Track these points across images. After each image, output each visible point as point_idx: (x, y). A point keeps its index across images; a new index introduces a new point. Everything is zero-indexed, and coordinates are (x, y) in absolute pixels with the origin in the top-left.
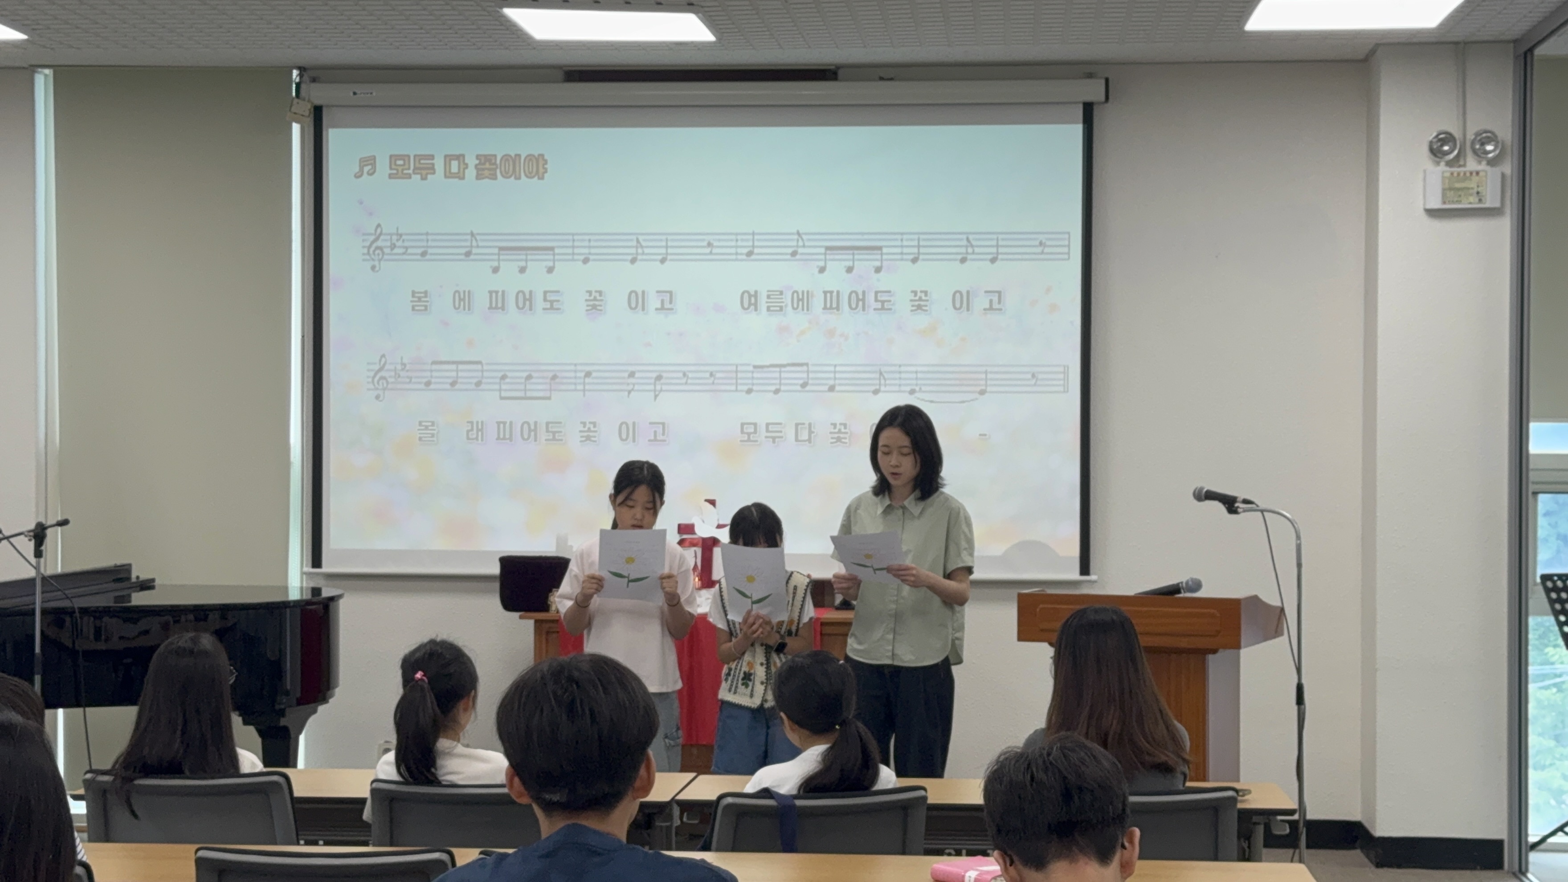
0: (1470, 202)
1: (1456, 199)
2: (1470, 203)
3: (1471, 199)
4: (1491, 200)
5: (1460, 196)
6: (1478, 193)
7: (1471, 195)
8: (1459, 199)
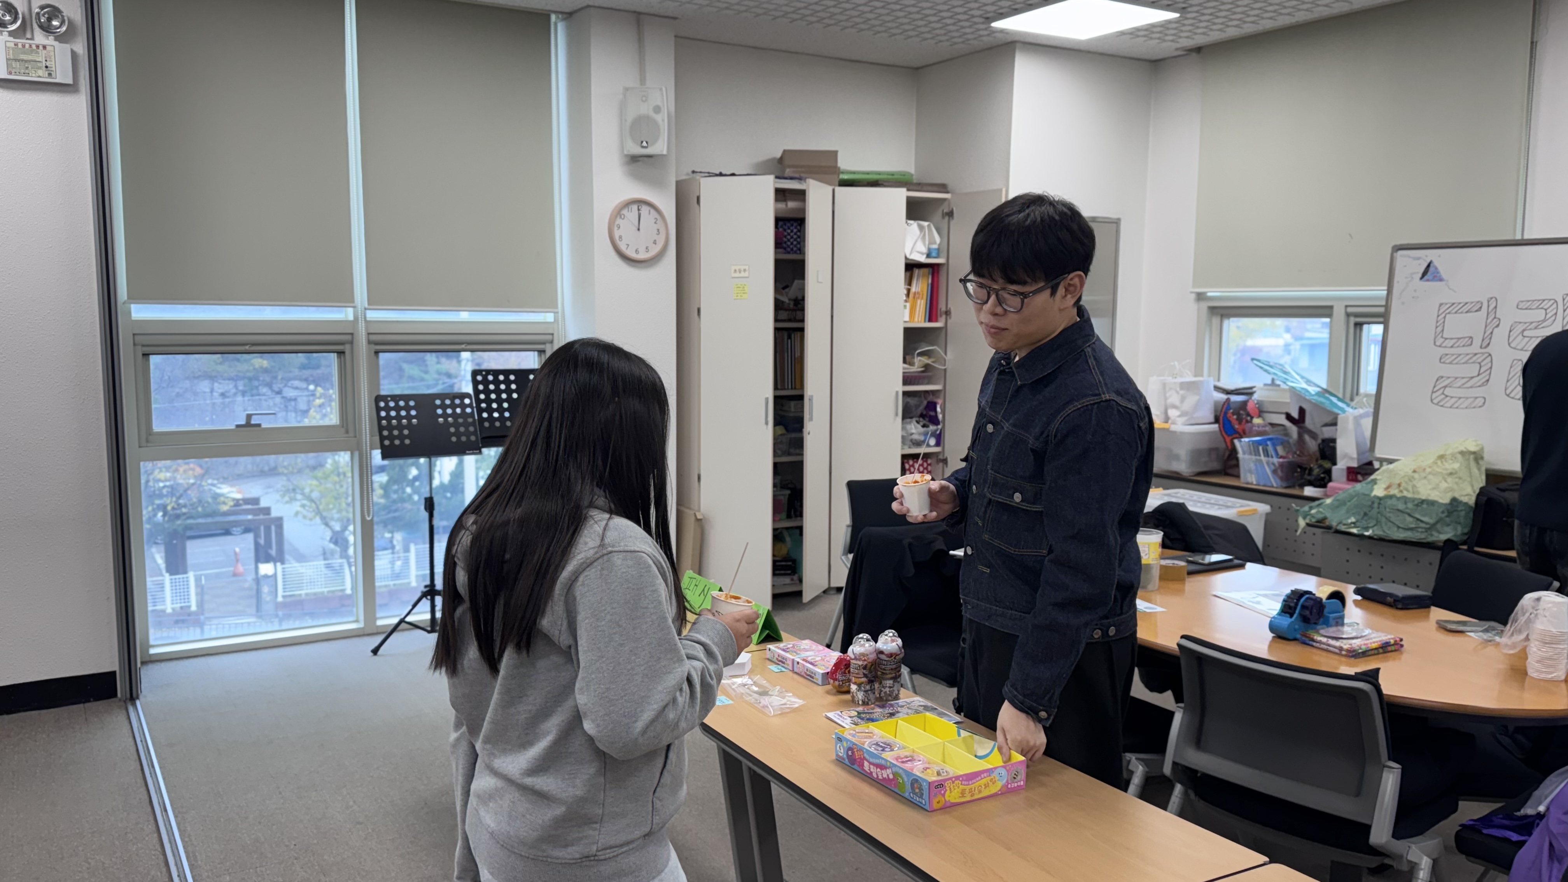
0: (39, 75)
1: (23, 71)
2: (39, 77)
3: (40, 72)
4: (63, 76)
5: (27, 68)
6: (47, 67)
7: (40, 68)
8: (27, 71)
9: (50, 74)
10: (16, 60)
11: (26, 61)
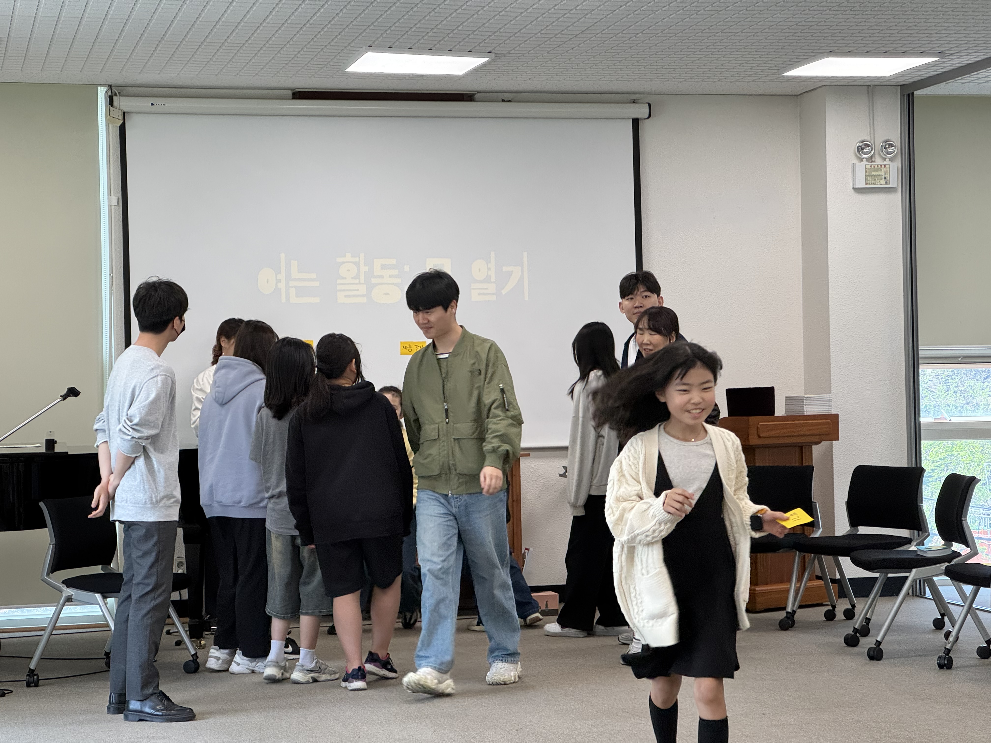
1: (873, 182)
2: (881, 184)
4: (891, 183)
5: (876, 180)
6: (885, 178)
7: (882, 179)
9: (886, 182)
10: (870, 176)
11: (875, 176)
